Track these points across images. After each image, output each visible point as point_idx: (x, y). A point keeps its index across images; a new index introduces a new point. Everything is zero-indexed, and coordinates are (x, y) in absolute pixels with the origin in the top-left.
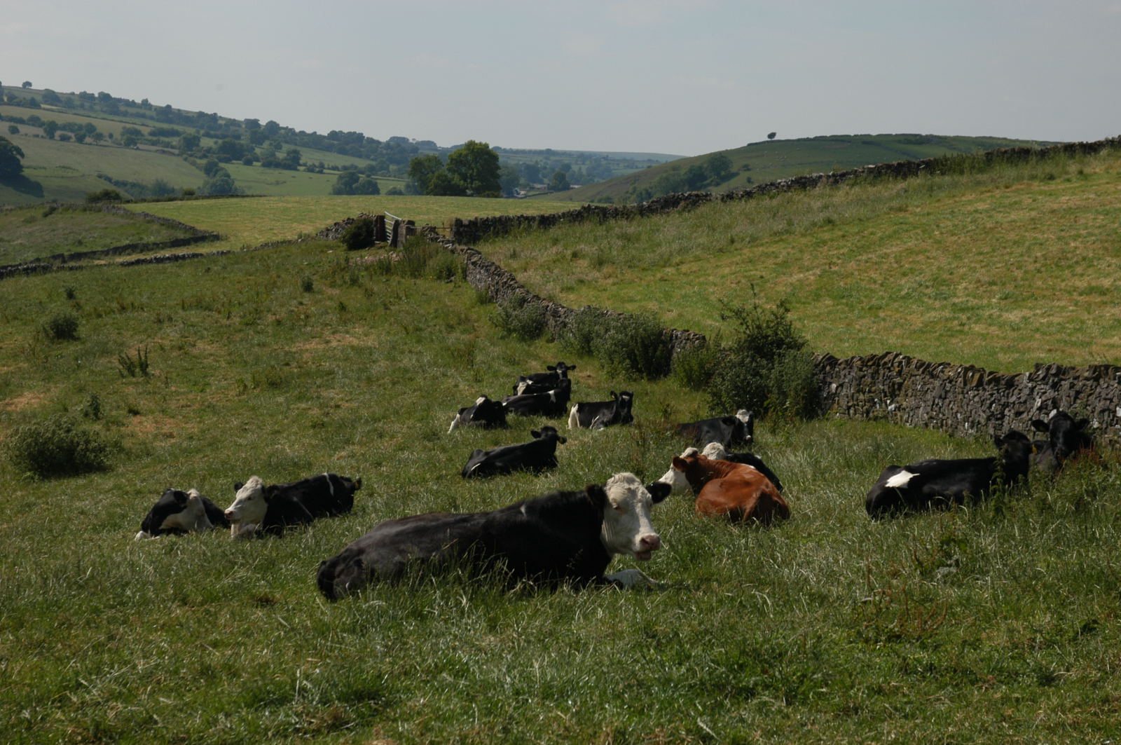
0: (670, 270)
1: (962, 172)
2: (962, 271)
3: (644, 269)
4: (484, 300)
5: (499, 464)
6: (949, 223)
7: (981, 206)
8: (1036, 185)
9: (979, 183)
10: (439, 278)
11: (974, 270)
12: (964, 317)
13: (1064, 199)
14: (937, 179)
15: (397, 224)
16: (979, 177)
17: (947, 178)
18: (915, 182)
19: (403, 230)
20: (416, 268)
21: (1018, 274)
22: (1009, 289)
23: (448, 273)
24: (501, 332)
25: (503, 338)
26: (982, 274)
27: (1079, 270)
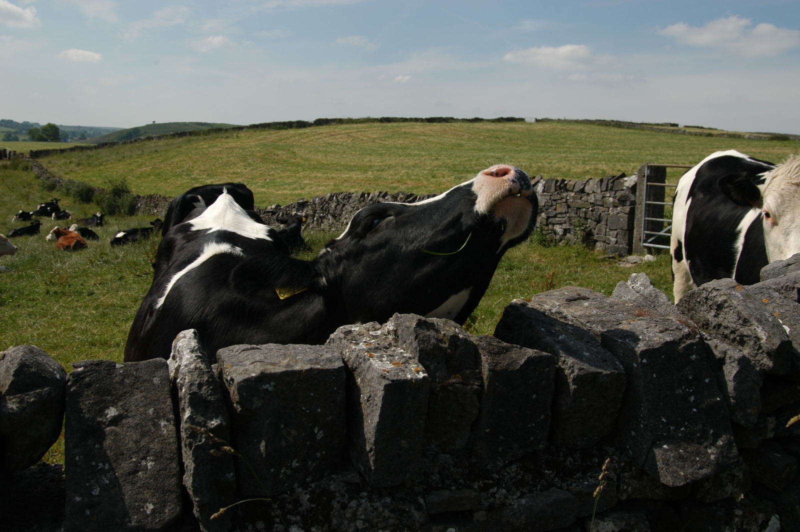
0: (102, 167)
1: (200, 135)
2: (196, 167)
3: (94, 167)
4: (38, 177)
5: (19, 233)
6: (194, 152)
7: (205, 146)
8: (223, 140)
9: (205, 139)
10: (23, 170)
11: (200, 167)
12: (193, 182)
13: (230, 144)
14: (193, 138)
15: (10, 152)
16: (206, 137)
17: (195, 138)
18: (185, 138)
19: (12, 154)
20: (15, 167)
21: (214, 168)
22: (210, 172)
23: (26, 169)
24: (41, 188)
25: (42, 190)
26: (202, 168)
27: (231, 167)
